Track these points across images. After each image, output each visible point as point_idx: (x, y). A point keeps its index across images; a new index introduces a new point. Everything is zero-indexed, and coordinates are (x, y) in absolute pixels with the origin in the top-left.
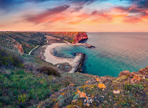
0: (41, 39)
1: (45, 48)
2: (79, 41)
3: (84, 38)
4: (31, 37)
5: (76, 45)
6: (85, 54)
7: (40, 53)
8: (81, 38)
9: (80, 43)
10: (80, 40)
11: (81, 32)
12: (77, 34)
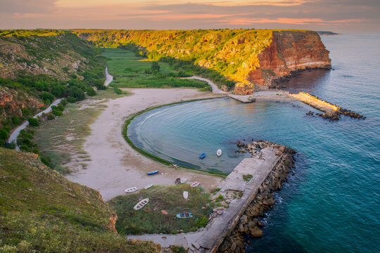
0: (75, 65)
1: (91, 114)
2: (274, 81)
3: (307, 62)
4: (24, 55)
5: (253, 101)
6: (294, 152)
7: (62, 139)
8: (291, 65)
9: (281, 92)
10: (282, 74)
11: (293, 32)
12: (267, 42)
